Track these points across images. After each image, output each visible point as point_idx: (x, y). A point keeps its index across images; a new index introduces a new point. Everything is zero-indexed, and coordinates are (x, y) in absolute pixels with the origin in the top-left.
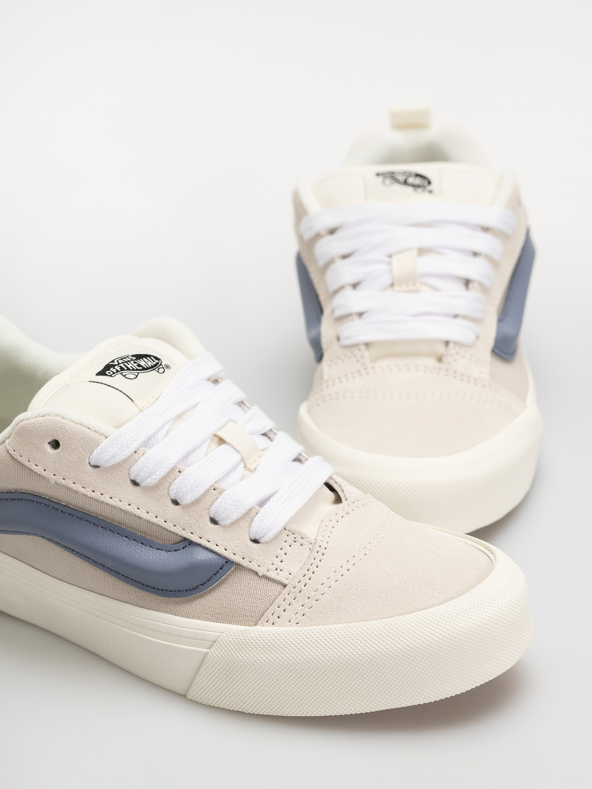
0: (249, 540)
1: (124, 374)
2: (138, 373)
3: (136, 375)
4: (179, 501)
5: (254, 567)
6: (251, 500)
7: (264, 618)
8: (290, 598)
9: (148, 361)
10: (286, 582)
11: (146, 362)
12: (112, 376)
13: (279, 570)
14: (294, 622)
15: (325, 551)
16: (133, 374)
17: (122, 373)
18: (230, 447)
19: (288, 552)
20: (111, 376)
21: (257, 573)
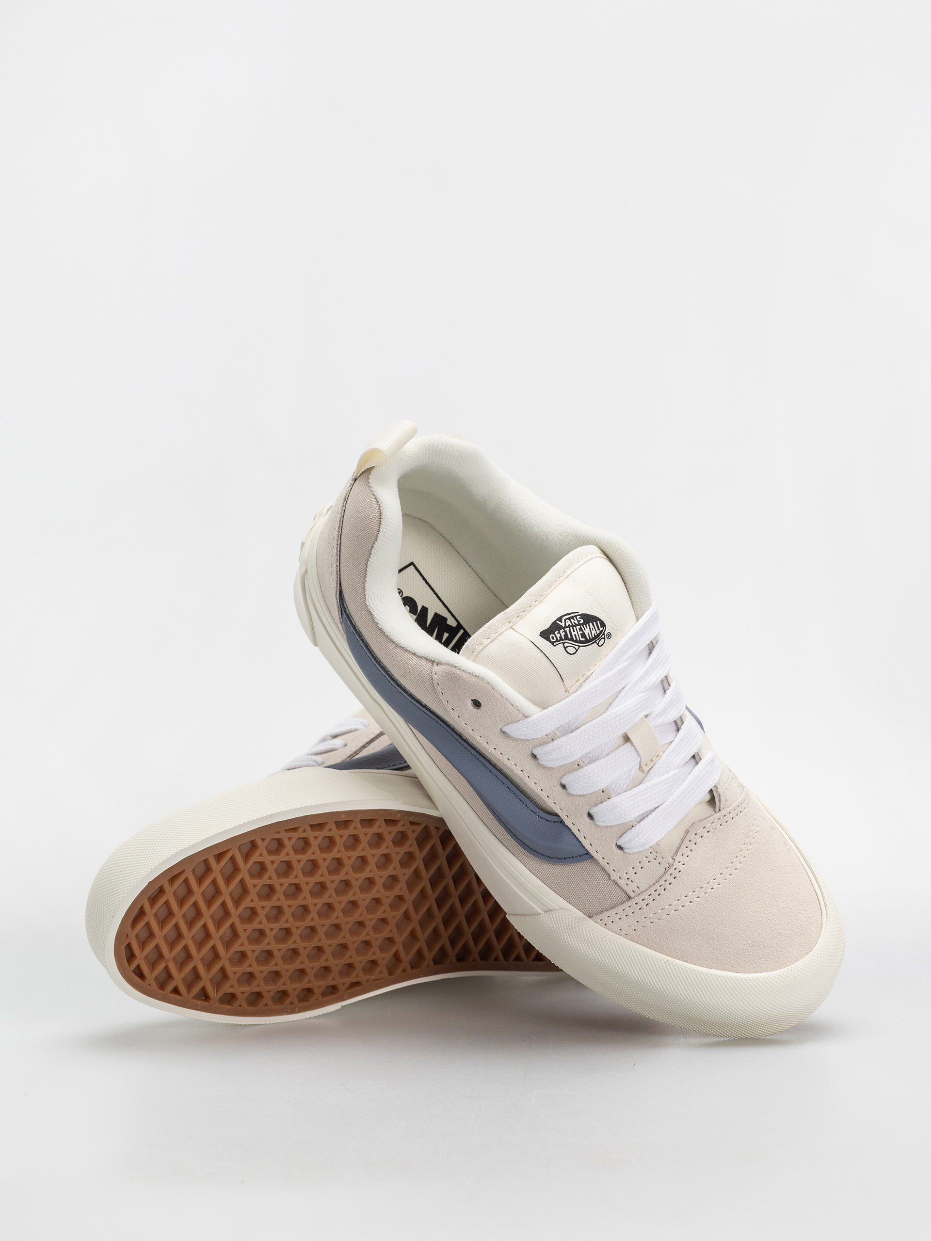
0: (615, 844)
1: (566, 645)
2: (579, 646)
3: (576, 649)
4: (567, 786)
5: (610, 869)
6: (632, 815)
7: (600, 917)
8: (629, 911)
9: (593, 628)
10: (632, 894)
11: (591, 628)
12: (555, 644)
13: (630, 880)
14: (623, 932)
15: (678, 875)
16: (574, 648)
17: (565, 642)
18: (633, 748)
19: (644, 867)
20: (553, 643)
21: (609, 875)
